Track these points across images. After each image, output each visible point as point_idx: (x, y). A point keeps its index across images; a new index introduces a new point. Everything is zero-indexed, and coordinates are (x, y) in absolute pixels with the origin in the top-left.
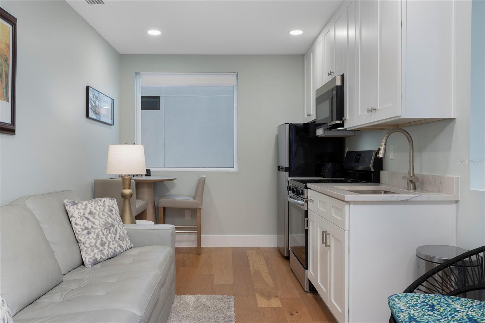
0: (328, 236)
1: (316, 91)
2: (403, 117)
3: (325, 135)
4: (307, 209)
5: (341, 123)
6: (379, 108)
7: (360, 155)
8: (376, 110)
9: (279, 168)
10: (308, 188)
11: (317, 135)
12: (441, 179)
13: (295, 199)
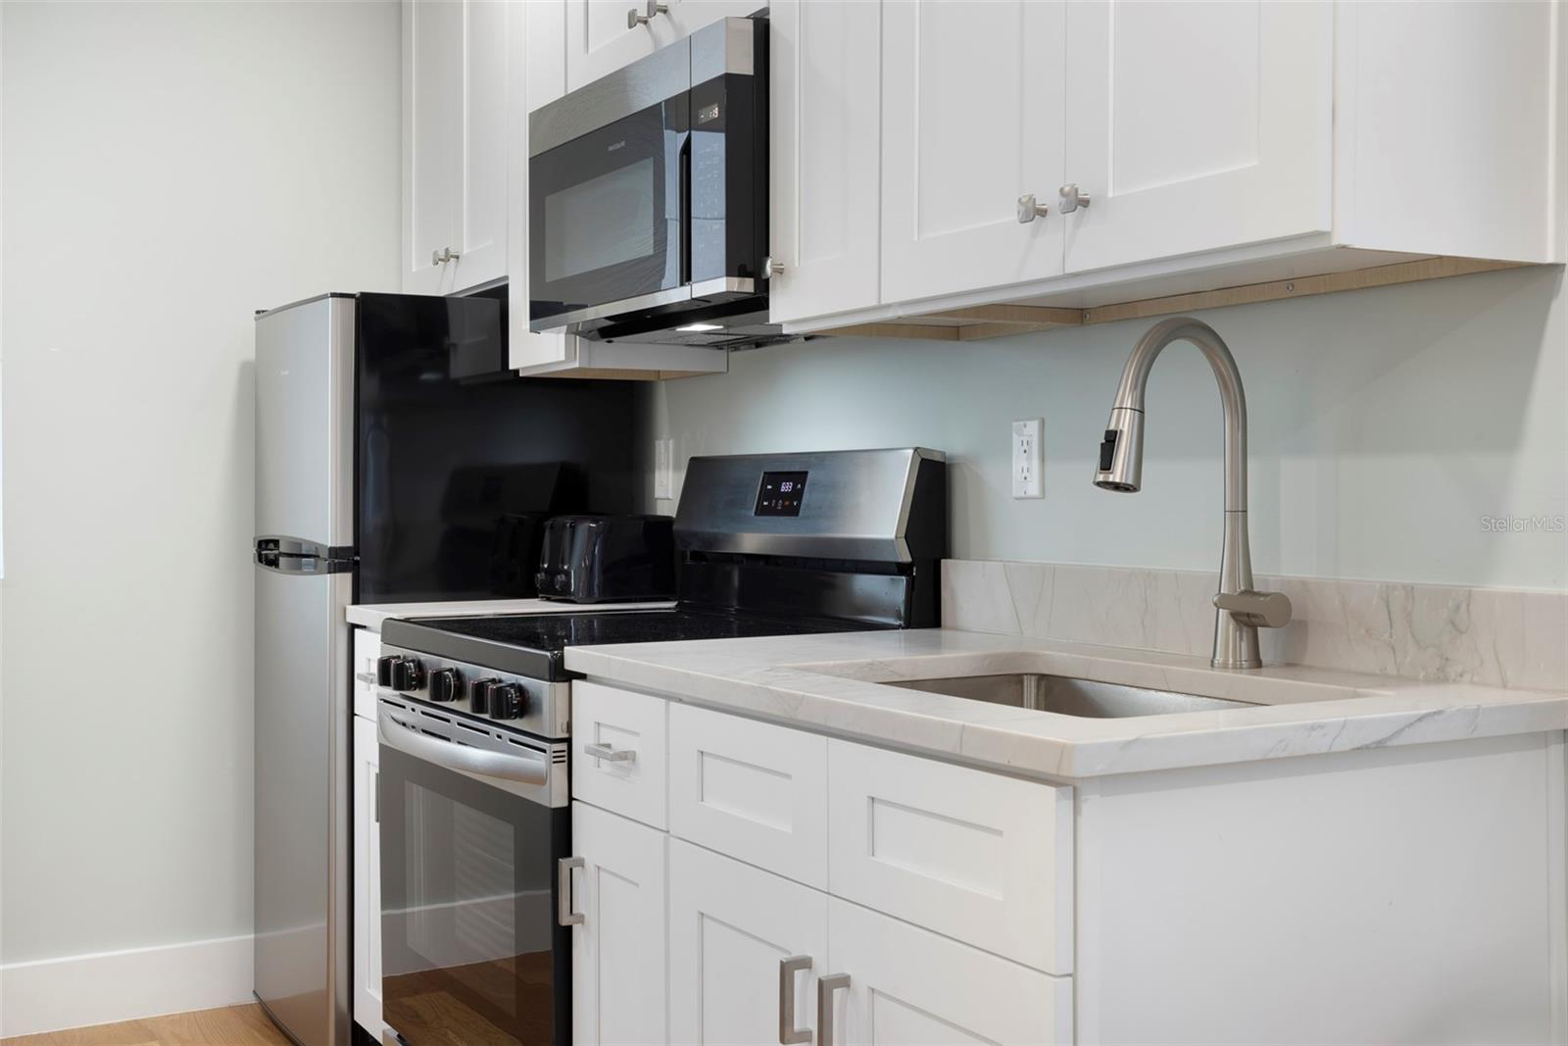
0: (837, 993)
1: (530, 114)
2: (1338, 240)
3: (576, 365)
4: (566, 804)
5: (751, 289)
6: (1110, 195)
7: (800, 477)
8: (1085, 203)
9: (268, 552)
10: (571, 676)
11: (511, 367)
12: (1458, 608)
13: (448, 740)
